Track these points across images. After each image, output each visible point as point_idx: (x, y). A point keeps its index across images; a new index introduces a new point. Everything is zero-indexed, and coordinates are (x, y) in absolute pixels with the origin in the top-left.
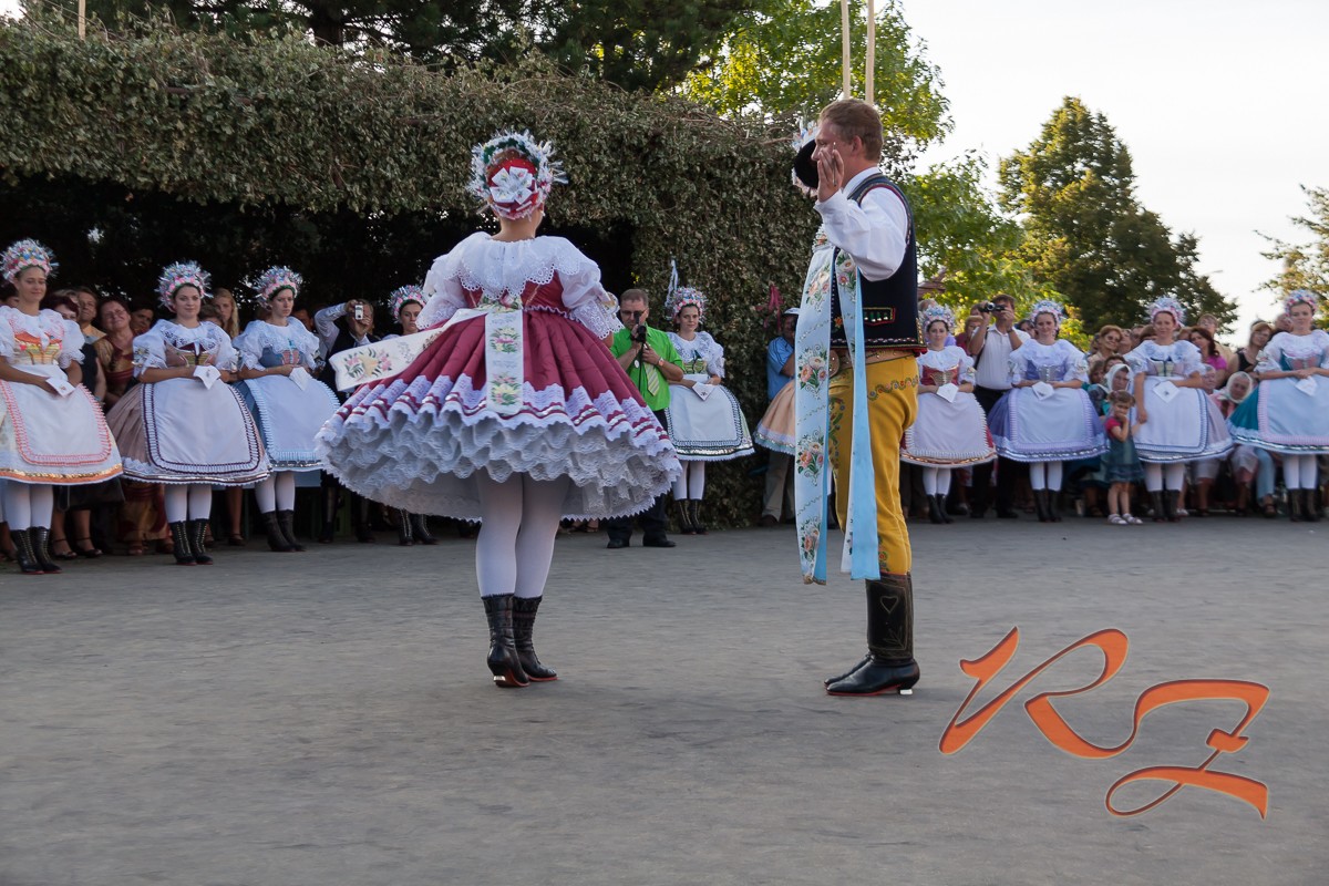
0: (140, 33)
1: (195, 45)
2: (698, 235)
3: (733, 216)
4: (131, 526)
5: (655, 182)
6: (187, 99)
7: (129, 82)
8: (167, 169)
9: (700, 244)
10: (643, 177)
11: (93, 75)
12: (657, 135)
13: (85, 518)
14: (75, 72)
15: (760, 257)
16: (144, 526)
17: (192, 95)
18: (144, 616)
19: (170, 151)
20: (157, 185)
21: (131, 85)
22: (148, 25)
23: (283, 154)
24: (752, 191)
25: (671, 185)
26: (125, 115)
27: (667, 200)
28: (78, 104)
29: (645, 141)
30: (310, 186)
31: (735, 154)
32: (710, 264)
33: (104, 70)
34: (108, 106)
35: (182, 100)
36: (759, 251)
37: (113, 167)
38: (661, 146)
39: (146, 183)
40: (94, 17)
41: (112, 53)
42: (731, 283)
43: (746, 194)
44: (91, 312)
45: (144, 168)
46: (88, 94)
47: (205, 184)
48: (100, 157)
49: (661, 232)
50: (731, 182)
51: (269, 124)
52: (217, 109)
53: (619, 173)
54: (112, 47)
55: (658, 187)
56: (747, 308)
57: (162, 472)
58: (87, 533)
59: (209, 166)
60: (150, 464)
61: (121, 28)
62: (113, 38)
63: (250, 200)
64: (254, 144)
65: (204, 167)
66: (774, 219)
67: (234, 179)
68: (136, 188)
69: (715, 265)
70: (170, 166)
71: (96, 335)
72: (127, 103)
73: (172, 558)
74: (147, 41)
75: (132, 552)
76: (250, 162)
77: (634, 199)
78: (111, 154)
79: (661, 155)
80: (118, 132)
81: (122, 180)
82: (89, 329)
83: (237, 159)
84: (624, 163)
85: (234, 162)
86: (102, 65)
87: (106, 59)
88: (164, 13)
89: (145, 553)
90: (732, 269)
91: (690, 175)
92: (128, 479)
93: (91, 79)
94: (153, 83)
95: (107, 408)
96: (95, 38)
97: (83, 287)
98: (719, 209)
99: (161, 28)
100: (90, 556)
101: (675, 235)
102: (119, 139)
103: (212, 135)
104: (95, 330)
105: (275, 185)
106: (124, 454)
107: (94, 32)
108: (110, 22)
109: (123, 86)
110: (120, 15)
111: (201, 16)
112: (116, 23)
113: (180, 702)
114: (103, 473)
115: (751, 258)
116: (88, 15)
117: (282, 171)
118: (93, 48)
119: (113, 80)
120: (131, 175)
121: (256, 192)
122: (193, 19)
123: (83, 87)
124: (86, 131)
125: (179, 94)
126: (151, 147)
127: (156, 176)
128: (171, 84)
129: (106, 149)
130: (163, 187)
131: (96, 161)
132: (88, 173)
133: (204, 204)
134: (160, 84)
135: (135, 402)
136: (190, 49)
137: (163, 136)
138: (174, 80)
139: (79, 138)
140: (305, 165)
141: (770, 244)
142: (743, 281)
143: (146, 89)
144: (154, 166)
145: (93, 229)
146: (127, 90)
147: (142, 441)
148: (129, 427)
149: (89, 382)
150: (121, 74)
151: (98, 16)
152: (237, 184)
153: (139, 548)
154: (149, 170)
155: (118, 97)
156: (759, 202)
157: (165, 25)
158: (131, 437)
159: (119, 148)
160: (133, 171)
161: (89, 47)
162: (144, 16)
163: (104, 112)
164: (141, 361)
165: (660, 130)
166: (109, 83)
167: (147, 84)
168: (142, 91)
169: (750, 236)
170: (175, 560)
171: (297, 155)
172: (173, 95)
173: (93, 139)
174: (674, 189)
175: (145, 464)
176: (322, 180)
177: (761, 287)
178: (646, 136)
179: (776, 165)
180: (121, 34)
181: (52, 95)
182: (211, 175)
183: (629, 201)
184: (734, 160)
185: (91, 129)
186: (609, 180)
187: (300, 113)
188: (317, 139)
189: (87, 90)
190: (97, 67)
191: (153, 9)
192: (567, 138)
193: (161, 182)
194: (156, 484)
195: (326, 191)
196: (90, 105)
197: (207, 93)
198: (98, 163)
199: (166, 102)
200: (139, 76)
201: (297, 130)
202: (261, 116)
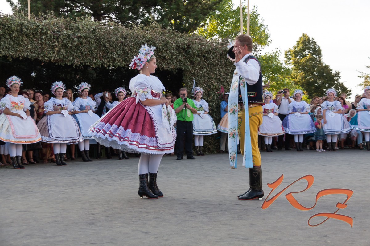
0: (45, 18)
1: (60, 22)
2: (201, 73)
3: (211, 67)
4: (45, 155)
5: (189, 58)
6: (58, 37)
7: (42, 32)
8: (53, 56)
9: (201, 75)
10: (186, 57)
11: (32, 30)
12: (189, 45)
13: (31, 153)
14: (27, 29)
15: (218, 79)
16: (48, 155)
17: (60, 35)
18: (48, 180)
19: (54, 51)
20: (50, 60)
21: (43, 33)
22: (47, 16)
23: (85, 51)
24: (216, 60)
25: (193, 59)
26: (41, 41)
27: (192, 63)
28: (28, 38)
29: (186, 47)
30: (93, 60)
31: (211, 50)
32: (204, 80)
33: (35, 28)
34: (37, 39)
35: (57, 37)
36: (218, 77)
37: (38, 56)
38: (190, 48)
39: (47, 60)
40: (32, 14)
41: (38, 24)
42: (210, 86)
43: (214, 61)
44: (32, 96)
45: (47, 56)
46: (31, 35)
47: (64, 60)
48: (34, 53)
49: (190, 72)
50: (210, 58)
51: (81, 43)
52: (67, 39)
53: (179, 56)
54: (38, 22)
55: (190, 59)
56: (215, 93)
57: (52, 140)
58: (32, 157)
59: (65, 55)
60: (49, 138)
61: (40, 17)
62: (38, 20)
63: (76, 64)
64: (77, 48)
65: (63, 55)
66: (222, 68)
67: (72, 58)
68: (45, 61)
69: (206, 81)
70: (54, 55)
71: (34, 102)
72: (42, 38)
73: (55, 164)
74: (47, 21)
75: (45, 162)
76: (76, 54)
77: (183, 63)
78: (38, 52)
79: (190, 50)
80: (39, 46)
81: (41, 59)
82: (32, 100)
83: (72, 53)
84: (180, 53)
85: (72, 54)
86: (35, 27)
87: (36, 25)
88: (52, 13)
89: (48, 163)
90: (211, 82)
91: (199, 56)
92: (43, 142)
93: (32, 31)
94: (49, 32)
95: (37, 122)
96: (33, 20)
97: (30, 89)
98: (207, 65)
99: (51, 17)
100: (33, 163)
101: (194, 73)
102: (40, 48)
103: (65, 46)
104: (33, 101)
105: (83, 60)
106: (42, 135)
107: (32, 18)
108: (37, 15)
109: (41, 33)
110: (40, 13)
111: (62, 13)
112: (39, 15)
113: (58, 204)
114: (36, 140)
115: (216, 79)
116: (31, 14)
117: (85, 56)
118: (32, 23)
119: (38, 31)
120: (43, 58)
121: (78, 62)
122: (60, 14)
123: (29, 33)
124: (31, 45)
125: (56, 35)
126: (48, 50)
127: (50, 58)
128: (54, 32)
129: (36, 50)
130: (52, 61)
131: (33, 54)
132: (31, 57)
133: (63, 65)
134: (51, 32)
135: (45, 121)
136: (59, 23)
137: (52, 47)
138: (55, 31)
139: (29, 48)
140: (91, 54)
141: (221, 75)
142: (213, 85)
143: (47, 34)
144: (49, 55)
145: (33, 73)
146: (42, 34)
147: (47, 131)
148: (43, 127)
149: (32, 115)
150: (40, 30)
151: (34, 14)
152: (73, 60)
153: (46, 161)
154: (48, 56)
155: (39, 36)
156: (218, 63)
157: (52, 16)
158: (44, 130)
159: (40, 50)
160: (44, 57)
161: (31, 22)
162: (46, 13)
163: (36, 40)
164: (46, 109)
165: (190, 43)
166: (37, 32)
167: (47, 32)
168: (46, 34)
169: (216, 73)
170: (56, 165)
171: (89, 52)
172: (55, 36)
173: (32, 48)
174: (194, 60)
175: (48, 138)
176: (96, 59)
177: (219, 87)
178: (186, 45)
179: (222, 53)
180: (40, 19)
181: (21, 36)
182: (65, 57)
183: (182, 63)
184: (211, 51)
185: (32, 45)
186: (176, 57)
187: (90, 40)
188: (94, 47)
189: (31, 34)
190: (33, 28)
191: (49, 12)
192: (164, 46)
193: (51, 60)
194: (51, 143)
195: (97, 61)
196: (31, 38)
197: (64, 35)
198: (34, 54)
199: (53, 37)
200: (45, 30)
201: (89, 45)
202: (79, 41)
